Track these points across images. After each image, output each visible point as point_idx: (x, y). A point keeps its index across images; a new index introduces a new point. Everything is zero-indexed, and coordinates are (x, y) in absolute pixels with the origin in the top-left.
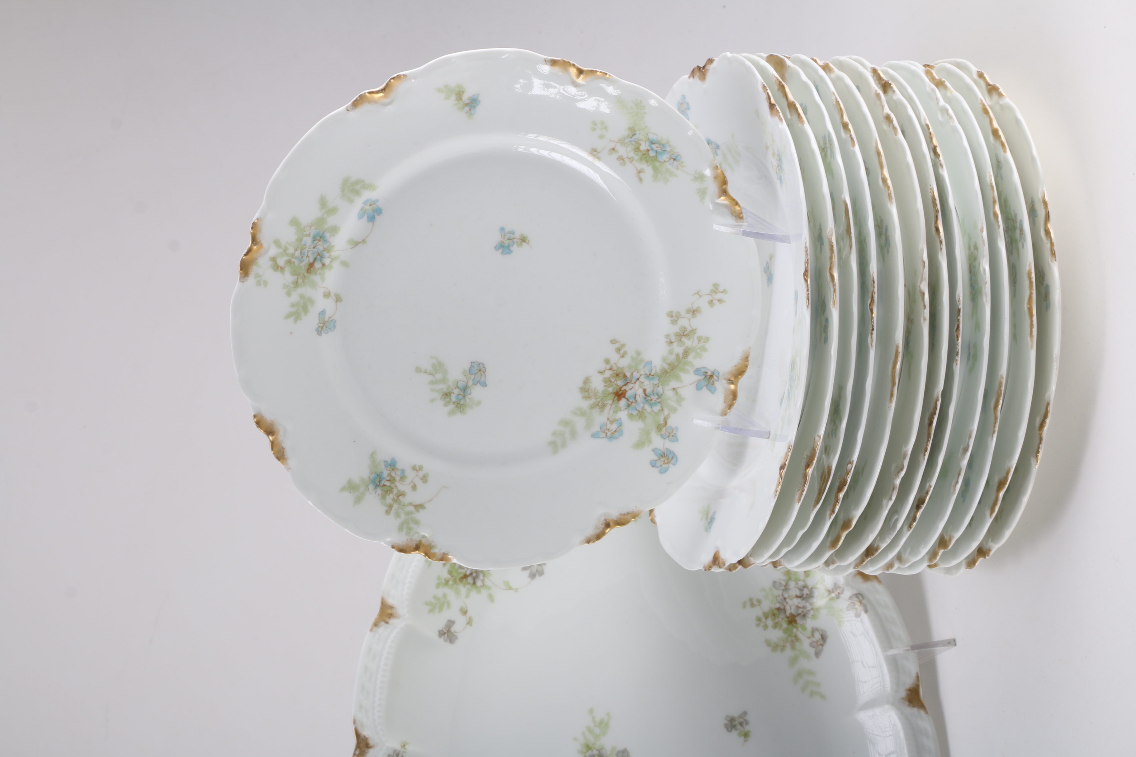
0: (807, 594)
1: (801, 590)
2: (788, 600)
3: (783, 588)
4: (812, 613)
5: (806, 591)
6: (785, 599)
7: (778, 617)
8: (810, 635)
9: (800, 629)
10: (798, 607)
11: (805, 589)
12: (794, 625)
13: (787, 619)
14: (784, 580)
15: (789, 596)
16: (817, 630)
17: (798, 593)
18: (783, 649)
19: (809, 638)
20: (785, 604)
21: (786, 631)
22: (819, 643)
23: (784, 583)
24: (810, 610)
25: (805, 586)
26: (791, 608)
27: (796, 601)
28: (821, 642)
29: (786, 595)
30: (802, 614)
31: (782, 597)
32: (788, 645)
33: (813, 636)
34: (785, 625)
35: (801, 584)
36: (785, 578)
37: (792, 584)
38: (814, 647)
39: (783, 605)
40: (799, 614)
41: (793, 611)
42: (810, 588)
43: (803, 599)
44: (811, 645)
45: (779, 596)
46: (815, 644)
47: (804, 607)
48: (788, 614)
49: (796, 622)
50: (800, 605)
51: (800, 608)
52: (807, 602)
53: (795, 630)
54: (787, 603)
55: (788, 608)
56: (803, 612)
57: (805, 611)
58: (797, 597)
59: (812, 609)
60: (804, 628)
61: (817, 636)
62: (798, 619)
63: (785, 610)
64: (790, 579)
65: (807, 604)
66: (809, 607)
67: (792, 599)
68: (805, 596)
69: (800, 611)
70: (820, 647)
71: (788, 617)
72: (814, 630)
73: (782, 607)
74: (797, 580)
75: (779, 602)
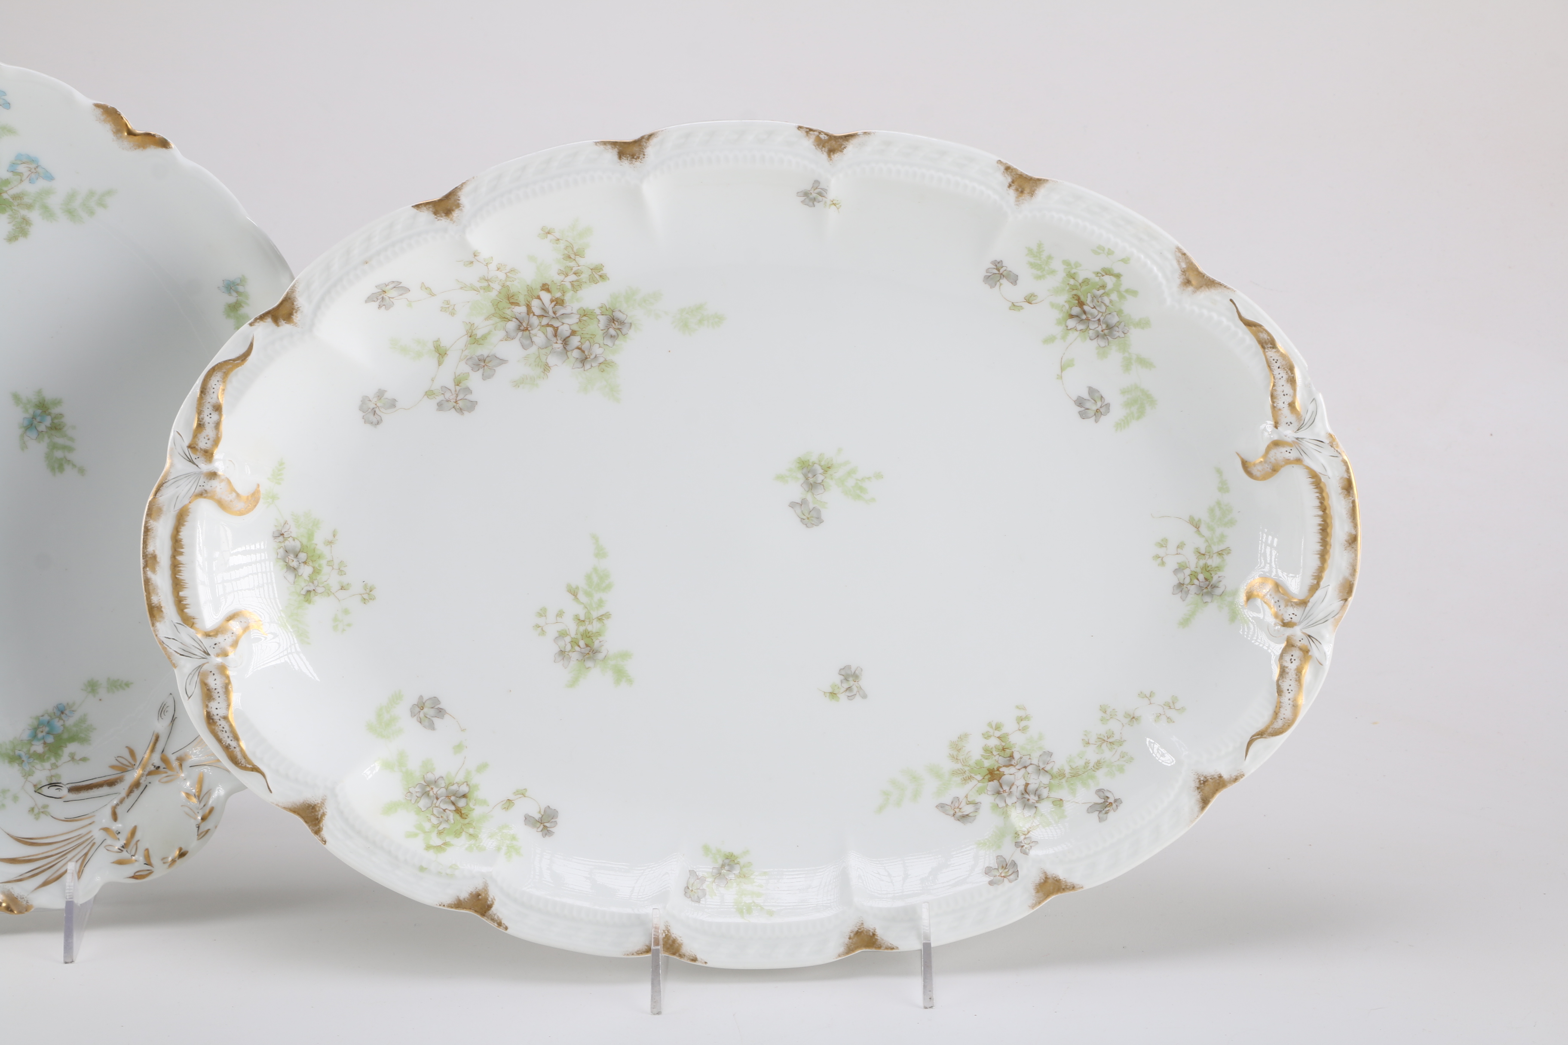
1: (1036, 792)
3: (1042, 766)
5: (1033, 798)
8: (970, 799)
9: (980, 785)
10: (1011, 785)
11: (1036, 798)
12: (987, 777)
14: (1052, 768)
16: (976, 810)
17: (1032, 787)
18: (955, 759)
19: (966, 797)
20: (1018, 767)
21: (978, 763)
22: (957, 810)
23: (1048, 768)
25: (1040, 798)
27: (1020, 783)
28: (959, 814)
29: (1030, 769)
30: (1001, 790)
32: (958, 766)
33: (969, 803)
34: (987, 764)
35: (1045, 792)
36: (1055, 770)
37: (1045, 779)
38: (952, 803)
40: (1001, 786)
42: (1037, 805)
44: (956, 799)
46: (957, 805)
49: (990, 780)
53: (979, 777)
58: (1027, 785)
60: (980, 791)
61: (968, 809)
62: (995, 783)
64: (1053, 777)
70: (952, 812)
71: (998, 770)
72: (976, 805)
73: (1013, 762)
74: (1050, 787)
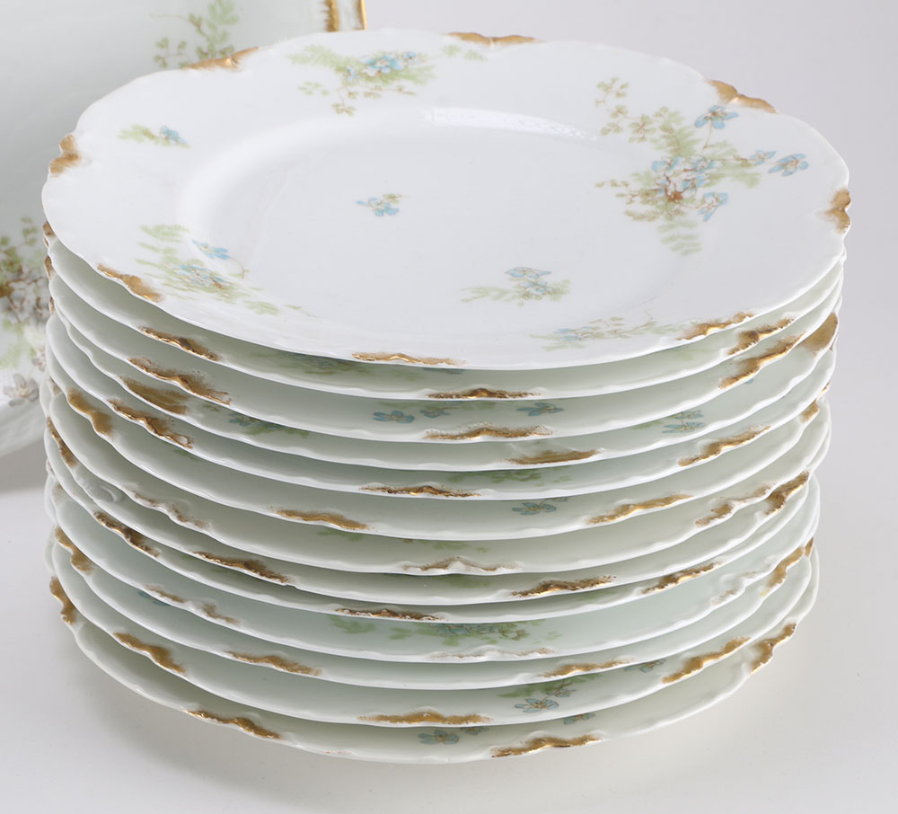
0: (41, 315)
2: (33, 285)
4: (14, 321)
6: (35, 281)
7: (8, 270)
13: (4, 284)
15: (39, 287)
24: (17, 317)
26: (21, 289)
31: (38, 276)
39: (27, 278)
41: (16, 293)
43: (35, 309)
45: (40, 272)
47: (22, 309)
48: (13, 285)
50: (25, 304)
51: (22, 303)
52: (30, 314)
54: (29, 284)
55: (22, 285)
56: (16, 307)
57: (17, 310)
59: (19, 321)
63: (18, 280)
65: (26, 315)
66: (22, 317)
67: (35, 291)
68: (39, 311)
69: (17, 303)
75: (30, 272)
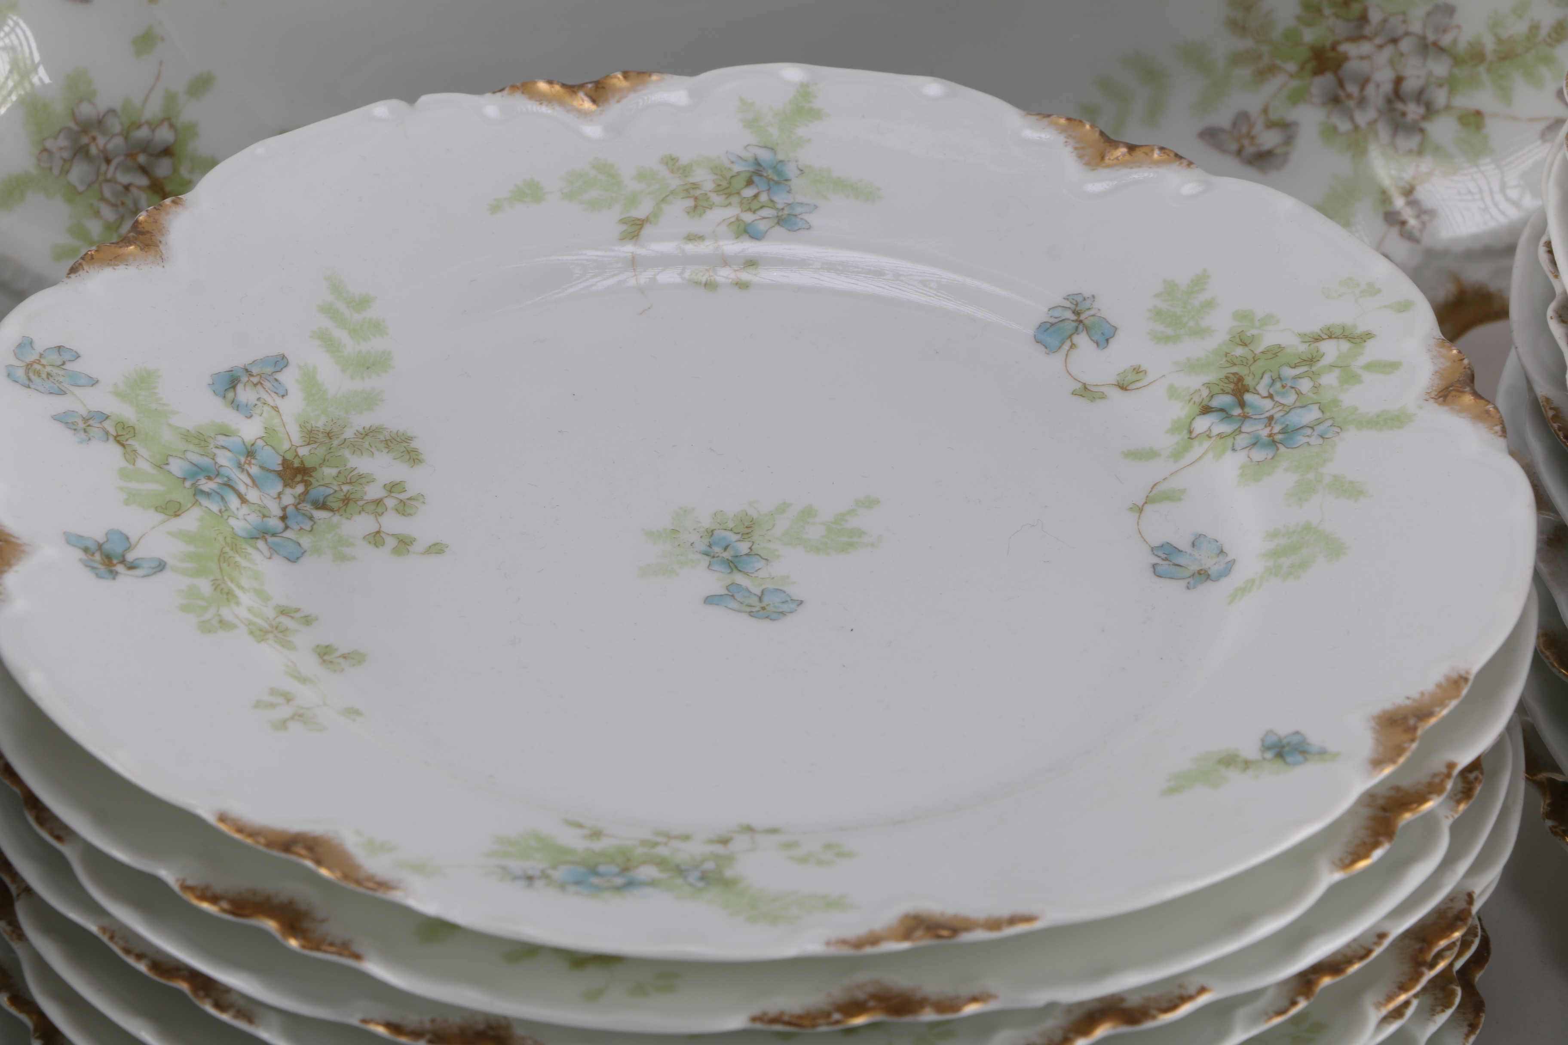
1: (1420, 96)
3: (1431, 37)
5: (1413, 111)
8: (1274, 115)
9: (1294, 84)
10: (1364, 82)
11: (1421, 110)
12: (1310, 66)
14: (1455, 42)
16: (1289, 140)
17: (1411, 84)
18: (1238, 27)
19: (1265, 111)
20: (1378, 41)
21: (1292, 37)
22: (1246, 142)
23: (1446, 40)
25: (1430, 112)
27: (1384, 77)
28: (1250, 150)
29: (1405, 45)
30: (1342, 94)
32: (1246, 44)
33: (1271, 125)
34: (1310, 36)
35: (1440, 97)
36: (1462, 46)
37: (1440, 68)
38: (1234, 125)
40: (1341, 84)
42: (1425, 125)
44: (1243, 117)
46: (1244, 129)
49: (1319, 71)
53: (1292, 67)
58: (1399, 81)
60: (1296, 98)
61: (1269, 139)
62: (1327, 79)
64: (1457, 61)
70: (1234, 147)
71: (1334, 48)
72: (1287, 128)
73: (1367, 31)
74: (1452, 84)
